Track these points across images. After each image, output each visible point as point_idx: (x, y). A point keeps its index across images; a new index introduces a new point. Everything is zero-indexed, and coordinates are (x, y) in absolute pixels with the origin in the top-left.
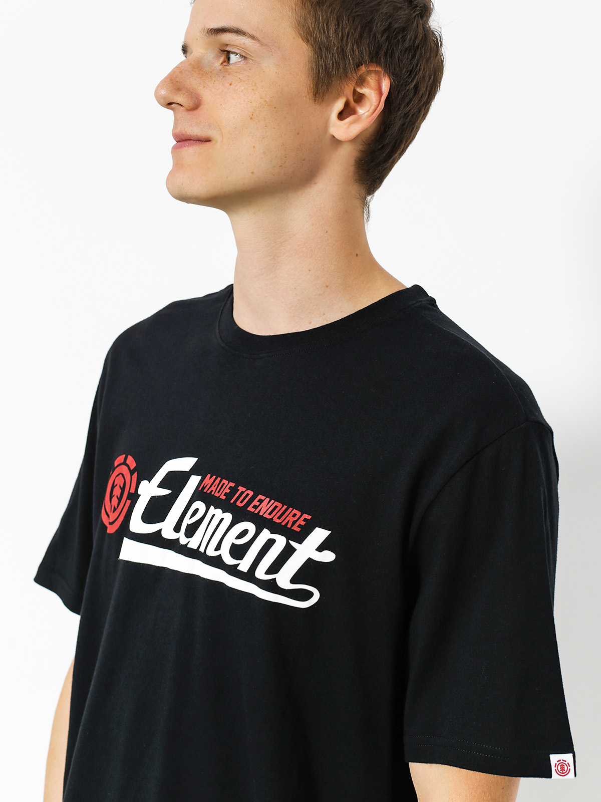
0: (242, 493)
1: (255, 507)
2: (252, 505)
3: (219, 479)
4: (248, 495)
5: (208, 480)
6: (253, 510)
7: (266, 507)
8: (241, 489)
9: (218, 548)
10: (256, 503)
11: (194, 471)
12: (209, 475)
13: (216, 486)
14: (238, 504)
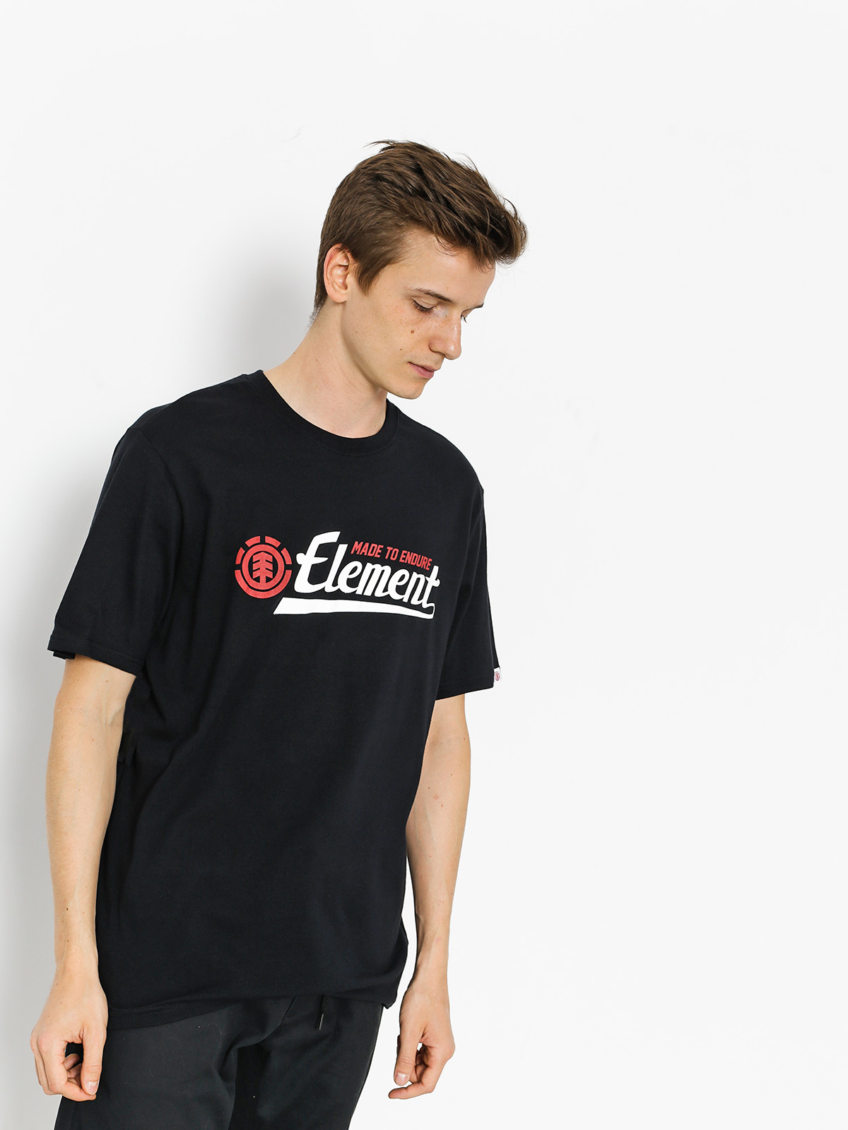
0: (391, 551)
1: (404, 559)
2: (401, 558)
3: (367, 544)
4: (396, 552)
5: (357, 546)
6: (403, 561)
7: (410, 558)
8: (389, 549)
9: (386, 590)
10: (403, 556)
11: (340, 541)
12: (357, 543)
13: (367, 549)
14: (392, 558)
